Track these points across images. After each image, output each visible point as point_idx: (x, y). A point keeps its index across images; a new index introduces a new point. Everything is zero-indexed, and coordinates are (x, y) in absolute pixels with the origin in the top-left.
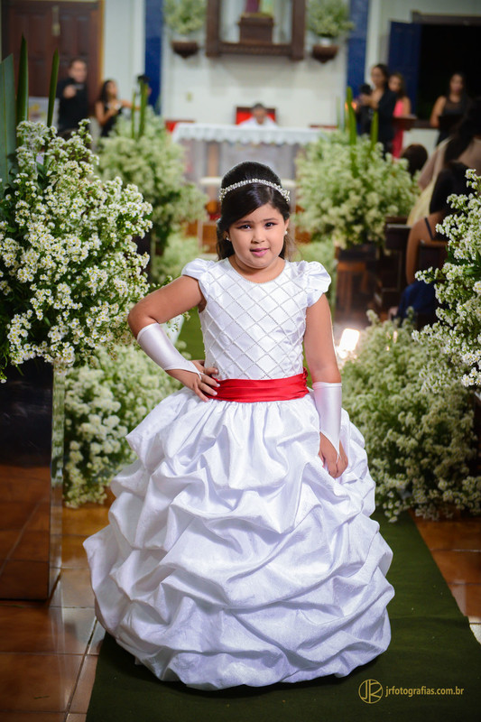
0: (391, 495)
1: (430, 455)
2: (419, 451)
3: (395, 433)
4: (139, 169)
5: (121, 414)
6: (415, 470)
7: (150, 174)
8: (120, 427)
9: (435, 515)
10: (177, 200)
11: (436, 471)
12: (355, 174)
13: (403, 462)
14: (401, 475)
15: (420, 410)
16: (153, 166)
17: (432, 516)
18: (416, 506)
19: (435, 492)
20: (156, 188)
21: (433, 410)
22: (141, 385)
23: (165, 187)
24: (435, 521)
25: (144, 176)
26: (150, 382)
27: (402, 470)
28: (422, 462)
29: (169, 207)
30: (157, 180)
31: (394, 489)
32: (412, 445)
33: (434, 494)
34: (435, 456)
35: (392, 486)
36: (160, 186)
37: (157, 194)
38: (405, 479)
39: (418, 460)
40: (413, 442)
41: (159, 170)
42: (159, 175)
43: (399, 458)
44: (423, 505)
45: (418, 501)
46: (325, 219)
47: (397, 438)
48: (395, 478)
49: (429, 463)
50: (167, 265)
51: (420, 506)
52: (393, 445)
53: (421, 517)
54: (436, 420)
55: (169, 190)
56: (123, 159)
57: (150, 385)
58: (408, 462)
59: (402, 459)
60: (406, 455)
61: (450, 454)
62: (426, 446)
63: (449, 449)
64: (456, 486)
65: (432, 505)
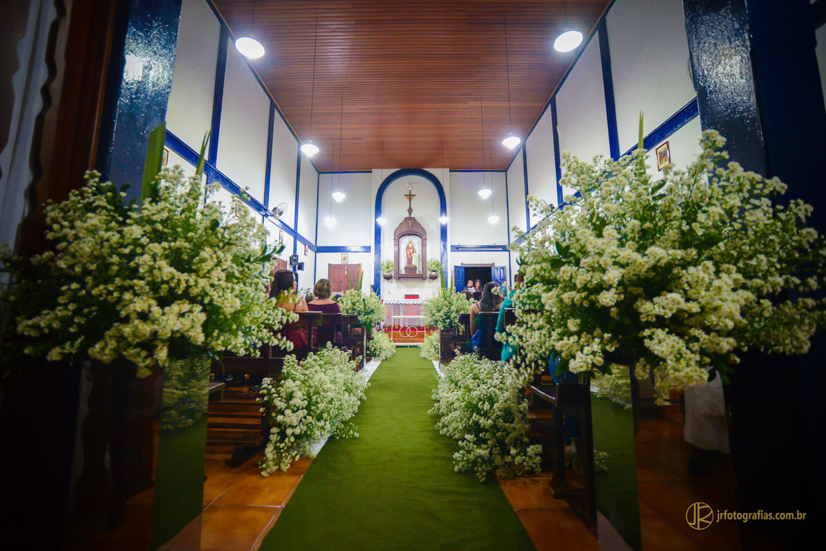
0: (479, 460)
1: (502, 430)
2: (495, 428)
3: (478, 416)
4: (358, 301)
5: (308, 408)
6: (493, 441)
7: (362, 303)
8: (307, 417)
10: (373, 313)
11: (506, 441)
12: (445, 299)
13: (485, 435)
14: (484, 446)
15: (491, 400)
16: (364, 300)
17: (508, 475)
18: (497, 467)
19: (509, 457)
20: (365, 309)
21: (501, 400)
22: (324, 390)
23: (369, 308)
25: (360, 304)
26: (330, 388)
27: (485, 441)
28: (497, 435)
29: (370, 316)
30: (365, 306)
31: (480, 456)
32: (490, 423)
33: (508, 459)
34: (505, 430)
36: (367, 308)
37: (366, 311)
38: (487, 449)
39: (494, 434)
41: (366, 301)
42: (366, 303)
43: (482, 433)
44: (501, 467)
45: (497, 464)
47: (480, 419)
48: (481, 448)
49: (502, 436)
50: (376, 343)
51: (499, 468)
52: (477, 424)
53: (501, 475)
54: (504, 406)
57: (329, 390)
58: (488, 436)
59: (484, 433)
60: (486, 431)
61: (514, 428)
62: (499, 424)
63: (513, 425)
64: (523, 452)
65: (506, 466)
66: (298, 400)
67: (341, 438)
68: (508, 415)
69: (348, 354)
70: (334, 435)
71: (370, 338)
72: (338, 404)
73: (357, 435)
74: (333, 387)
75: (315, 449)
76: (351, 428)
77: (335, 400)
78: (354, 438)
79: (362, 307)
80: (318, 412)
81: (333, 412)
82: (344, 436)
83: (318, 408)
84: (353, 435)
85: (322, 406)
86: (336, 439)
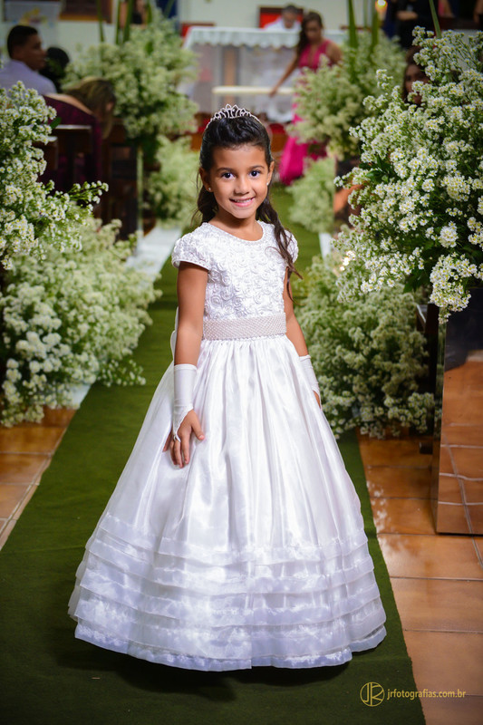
0: (335, 412)
1: (380, 372)
2: (368, 367)
3: (344, 350)
4: (122, 77)
5: (61, 331)
6: (361, 386)
7: (134, 81)
8: (61, 345)
9: (381, 433)
10: (163, 111)
11: (383, 389)
13: (352, 379)
14: (345, 393)
15: (372, 324)
16: (137, 73)
17: (378, 434)
18: (363, 424)
19: (381, 409)
20: (140, 97)
21: (382, 322)
22: (85, 302)
23: (150, 96)
24: (381, 440)
25: (127, 85)
26: (94, 298)
27: (348, 387)
28: (370, 379)
29: (154, 118)
30: (141, 89)
31: (338, 407)
32: (360, 361)
33: (379, 411)
34: (384, 373)
35: (335, 404)
36: (145, 94)
37: (142, 104)
38: (350, 397)
39: (366, 377)
40: (360, 358)
41: (143, 77)
42: (143, 83)
43: (347, 375)
44: (369, 423)
45: (364, 420)
46: (321, 128)
47: (344, 354)
48: (341, 395)
49: (378, 381)
51: (366, 424)
52: (343, 363)
53: (367, 435)
54: (384, 335)
55: (154, 99)
56: (106, 65)
57: (94, 301)
58: (356, 379)
59: (351, 376)
60: (355, 373)
61: (399, 371)
62: (376, 363)
63: (398, 365)
64: (404, 404)
65: (378, 423)
66: (45, 316)
67: (114, 384)
68: (392, 349)
70: (103, 380)
72: (106, 326)
73: (143, 381)
74: (97, 294)
75: (76, 397)
76: (130, 368)
77: (101, 320)
78: (137, 386)
80: (77, 338)
81: (99, 341)
82: (119, 381)
83: (79, 333)
84: (135, 381)
85: (84, 328)
86: (106, 386)
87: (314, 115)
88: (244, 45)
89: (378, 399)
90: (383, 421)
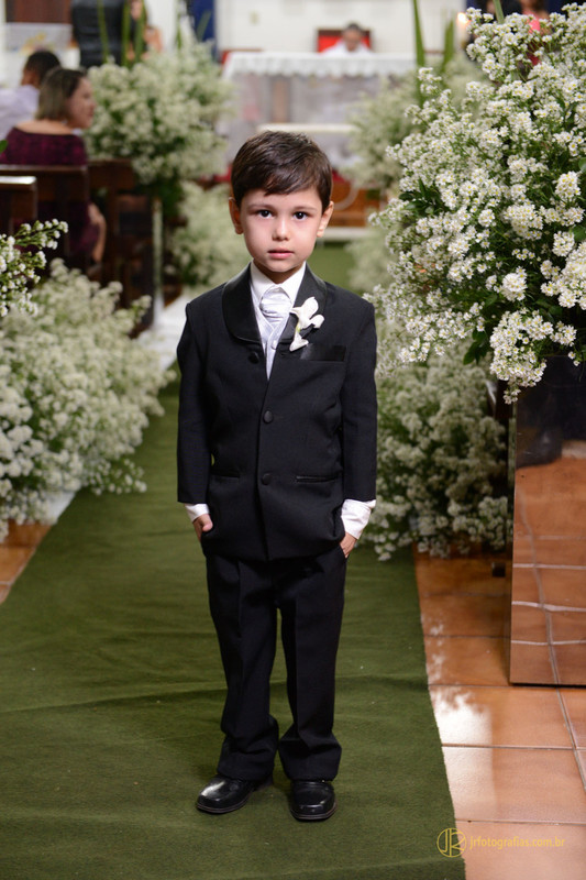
0: (385, 524)
1: (443, 471)
2: (427, 465)
3: (396, 443)
4: (132, 107)
5: (32, 423)
6: (418, 490)
7: (146, 113)
8: (33, 442)
9: (445, 551)
10: (183, 149)
11: (448, 492)
13: (406, 480)
14: (398, 498)
15: (431, 409)
16: (151, 103)
17: (441, 552)
18: (421, 539)
19: (443, 519)
20: (155, 133)
21: (444, 406)
22: (65, 386)
23: (168, 131)
24: (445, 559)
25: (139, 118)
26: (76, 381)
27: (402, 490)
28: (430, 480)
29: (173, 158)
30: (156, 122)
31: (389, 517)
32: (417, 457)
33: (442, 522)
34: (449, 472)
35: (384, 513)
36: (161, 129)
37: (157, 141)
38: (404, 503)
39: (425, 477)
40: (416, 453)
41: (158, 106)
42: (159, 114)
43: (401, 475)
44: (430, 537)
45: (422, 533)
47: (397, 448)
48: (393, 502)
49: (441, 483)
50: (195, 240)
51: (425, 539)
52: (394, 459)
53: (427, 553)
54: (447, 423)
55: (173, 135)
56: (110, 94)
57: (76, 385)
58: (413, 480)
59: (405, 476)
60: (411, 472)
61: (467, 469)
62: (437, 459)
63: (466, 462)
64: (474, 511)
65: (441, 537)
66: (11, 404)
67: (106, 492)
68: (459, 441)
69: (112, 295)
70: (90, 486)
71: (175, 222)
72: (95, 417)
73: (142, 487)
74: (81, 376)
75: (53, 508)
76: (126, 471)
77: (88, 409)
78: (135, 493)
79: (144, 129)
80: (53, 433)
81: (85, 436)
82: (112, 488)
83: (54, 423)
84: (132, 487)
85: (62, 419)
86: (93, 495)
87: (372, 152)
88: (297, 75)
89: (441, 506)
90: (446, 535)
